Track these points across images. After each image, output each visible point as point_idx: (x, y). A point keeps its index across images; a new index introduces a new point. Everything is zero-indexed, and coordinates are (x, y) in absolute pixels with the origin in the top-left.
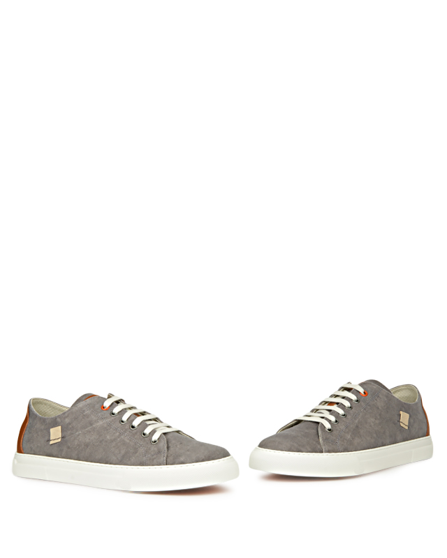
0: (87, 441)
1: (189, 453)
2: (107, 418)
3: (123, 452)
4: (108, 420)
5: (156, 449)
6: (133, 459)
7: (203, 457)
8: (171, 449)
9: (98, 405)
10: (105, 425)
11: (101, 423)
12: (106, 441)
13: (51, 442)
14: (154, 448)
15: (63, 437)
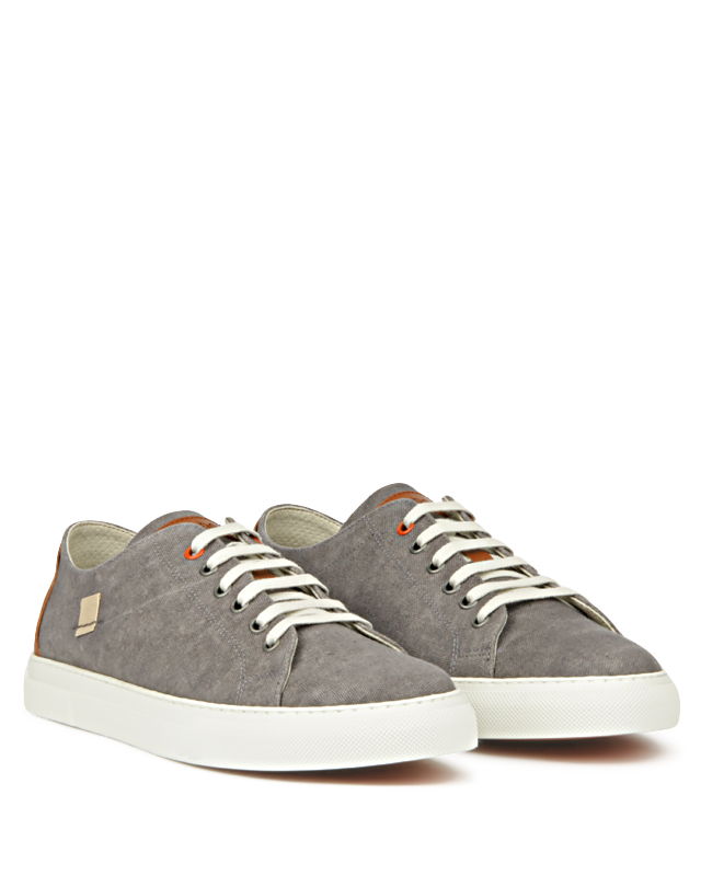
0: (141, 633)
1: (336, 679)
2: (190, 579)
3: (203, 667)
4: (193, 584)
5: (267, 664)
6: (216, 688)
7: (367, 692)
8: (302, 666)
9: (180, 546)
10: (182, 598)
11: (174, 591)
12: (176, 639)
13: (79, 632)
14: (264, 662)
15: (100, 621)
